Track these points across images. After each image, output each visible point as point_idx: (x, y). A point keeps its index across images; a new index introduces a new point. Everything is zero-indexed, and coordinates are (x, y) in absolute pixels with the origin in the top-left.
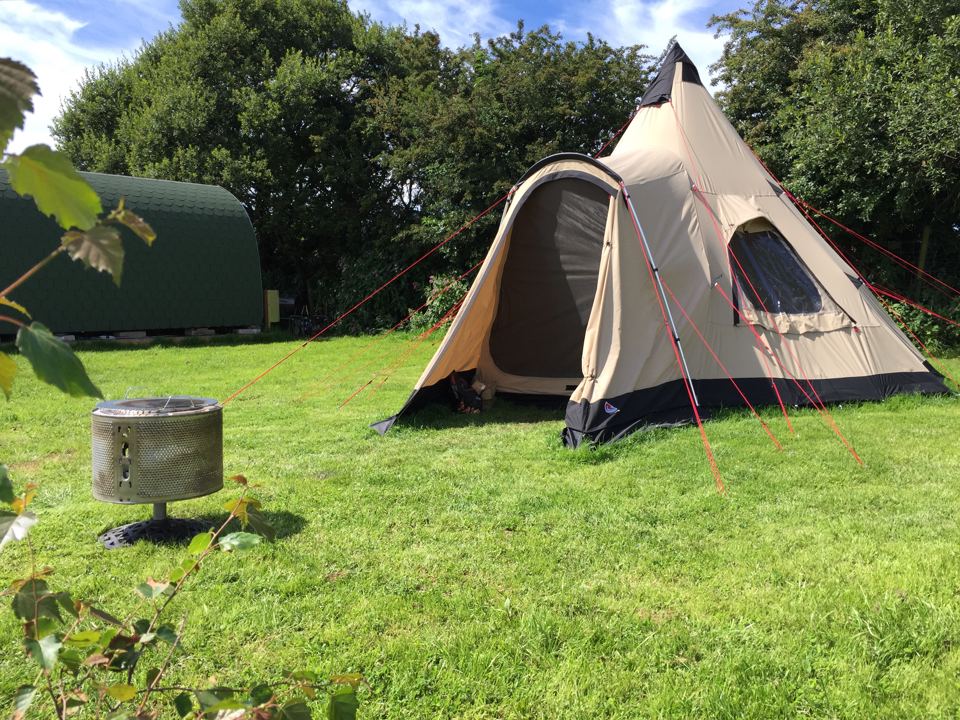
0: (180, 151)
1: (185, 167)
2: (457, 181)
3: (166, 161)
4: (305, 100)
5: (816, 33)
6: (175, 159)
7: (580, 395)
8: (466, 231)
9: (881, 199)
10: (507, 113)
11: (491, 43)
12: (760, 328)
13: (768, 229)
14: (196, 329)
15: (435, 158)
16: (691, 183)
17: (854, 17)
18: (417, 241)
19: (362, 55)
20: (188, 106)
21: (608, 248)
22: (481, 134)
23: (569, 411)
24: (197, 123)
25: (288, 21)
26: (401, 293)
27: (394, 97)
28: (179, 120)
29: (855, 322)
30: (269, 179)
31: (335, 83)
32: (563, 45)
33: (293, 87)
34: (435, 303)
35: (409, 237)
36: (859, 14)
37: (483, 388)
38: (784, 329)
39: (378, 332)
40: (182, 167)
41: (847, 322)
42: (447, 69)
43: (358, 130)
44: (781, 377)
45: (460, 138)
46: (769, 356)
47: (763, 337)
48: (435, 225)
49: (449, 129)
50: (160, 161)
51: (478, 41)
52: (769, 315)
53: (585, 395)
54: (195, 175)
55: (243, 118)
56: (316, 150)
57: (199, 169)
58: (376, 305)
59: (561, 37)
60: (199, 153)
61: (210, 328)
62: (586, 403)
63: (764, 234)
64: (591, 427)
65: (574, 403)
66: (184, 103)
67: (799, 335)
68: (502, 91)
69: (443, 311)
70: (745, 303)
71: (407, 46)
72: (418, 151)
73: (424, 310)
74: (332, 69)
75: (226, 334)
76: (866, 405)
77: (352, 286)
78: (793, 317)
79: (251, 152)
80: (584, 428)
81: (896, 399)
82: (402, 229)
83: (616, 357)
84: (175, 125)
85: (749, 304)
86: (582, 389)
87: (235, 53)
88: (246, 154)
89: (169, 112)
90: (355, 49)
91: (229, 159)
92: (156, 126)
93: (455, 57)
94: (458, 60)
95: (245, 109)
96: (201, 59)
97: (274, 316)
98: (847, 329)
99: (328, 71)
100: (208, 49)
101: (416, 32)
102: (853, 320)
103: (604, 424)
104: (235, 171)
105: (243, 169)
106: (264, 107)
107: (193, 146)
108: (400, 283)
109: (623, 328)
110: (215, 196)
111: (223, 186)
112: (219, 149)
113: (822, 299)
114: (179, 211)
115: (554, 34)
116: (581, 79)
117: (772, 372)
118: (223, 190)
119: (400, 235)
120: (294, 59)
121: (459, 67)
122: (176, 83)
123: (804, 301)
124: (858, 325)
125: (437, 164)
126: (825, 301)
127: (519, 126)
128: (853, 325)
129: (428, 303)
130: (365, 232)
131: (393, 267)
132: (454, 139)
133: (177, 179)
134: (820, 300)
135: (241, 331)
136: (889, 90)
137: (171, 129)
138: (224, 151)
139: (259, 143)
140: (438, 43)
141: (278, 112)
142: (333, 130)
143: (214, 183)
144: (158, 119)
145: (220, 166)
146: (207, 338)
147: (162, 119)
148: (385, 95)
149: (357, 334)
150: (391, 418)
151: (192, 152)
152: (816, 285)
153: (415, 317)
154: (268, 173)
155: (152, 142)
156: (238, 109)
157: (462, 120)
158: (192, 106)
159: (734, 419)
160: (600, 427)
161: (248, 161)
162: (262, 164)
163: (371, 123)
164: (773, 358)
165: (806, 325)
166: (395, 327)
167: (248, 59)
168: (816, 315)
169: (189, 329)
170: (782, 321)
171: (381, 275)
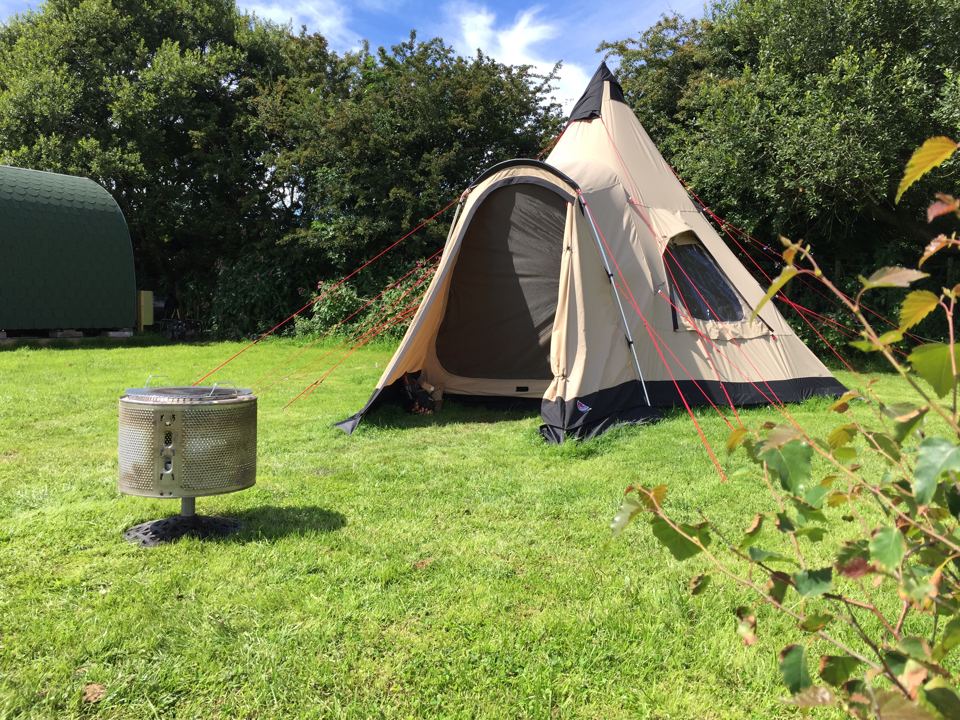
0: (42, 139)
1: (48, 156)
2: (347, 186)
3: (24, 149)
4: (184, 93)
5: (698, 66)
6: (36, 147)
7: (554, 394)
8: (358, 237)
9: (760, 221)
10: (400, 122)
11: (382, 51)
12: (695, 333)
13: (694, 242)
14: (62, 330)
15: (322, 162)
16: (628, 195)
17: (735, 53)
18: (303, 245)
19: (242, 50)
20: (53, 93)
21: (568, 252)
22: (375, 140)
23: (544, 408)
24: (62, 110)
25: (164, 12)
26: (284, 298)
27: (279, 98)
28: (40, 106)
29: (772, 331)
30: (141, 172)
31: (215, 78)
32: (456, 58)
33: (171, 79)
34: (322, 309)
35: (295, 241)
36: (739, 51)
37: (432, 389)
38: (714, 335)
39: (259, 338)
40: (44, 156)
41: (765, 330)
42: (334, 73)
43: (239, 129)
44: (717, 379)
45: (354, 143)
46: (705, 360)
47: (699, 342)
48: (323, 229)
49: (342, 133)
50: (18, 149)
51: (367, 47)
52: (701, 322)
53: (559, 393)
54: (59, 165)
55: (115, 107)
56: (196, 146)
57: (62, 159)
58: (257, 310)
59: (453, 51)
60: (63, 141)
61: (78, 330)
62: (562, 401)
63: (690, 246)
64: (570, 424)
65: (548, 401)
66: (46, 89)
67: (727, 341)
68: (395, 99)
69: (331, 317)
70: (682, 311)
71: (293, 46)
72: (305, 153)
73: (310, 315)
74: (212, 63)
75: (95, 336)
76: (789, 405)
77: (231, 290)
78: (720, 325)
79: (122, 144)
80: (564, 425)
81: (812, 401)
82: (286, 232)
83: (584, 357)
84: (37, 111)
85: (685, 311)
86: (556, 388)
87: (105, 39)
88: (117, 146)
89: (29, 97)
90: (234, 44)
91: (99, 150)
92: (14, 111)
93: (342, 62)
94: (345, 65)
95: (118, 99)
96: (66, 44)
97: (147, 318)
98: (766, 337)
99: (209, 65)
100: (74, 33)
101: (303, 34)
102: (770, 329)
103: (580, 421)
104: (104, 164)
105: (114, 162)
106: (138, 97)
107: (56, 135)
108: (283, 288)
109: (587, 330)
110: (84, 188)
111: (91, 178)
112: (87, 138)
113: (743, 308)
114: (46, 203)
115: (447, 48)
116: (475, 93)
117: (709, 375)
118: (92, 182)
119: (286, 238)
120: (170, 49)
121: (345, 71)
122: (37, 66)
123: (728, 309)
124: (775, 334)
125: (325, 168)
126: (745, 310)
127: (413, 134)
128: (771, 333)
129: (316, 308)
130: (245, 234)
131: (276, 271)
132: (348, 143)
133: (37, 168)
134: (741, 310)
135: (112, 334)
136: (773, 122)
137: (31, 116)
138: (92, 141)
139: (131, 135)
140: (326, 45)
141: (154, 104)
142: (212, 126)
143: (81, 174)
144: (16, 104)
145: (88, 157)
146: (76, 341)
147: (21, 104)
148: (269, 95)
149: (238, 339)
150: (353, 418)
151: (55, 140)
152: (737, 296)
153: (301, 323)
154: (141, 167)
155: (8, 128)
156: (110, 98)
157: (356, 125)
158: (57, 92)
159: (684, 418)
160: (577, 425)
161: (119, 154)
162: (136, 157)
163: (254, 123)
164: (709, 362)
165: (733, 332)
166: (279, 333)
167: (120, 47)
168: (739, 323)
169: (55, 330)
170: (712, 328)
171: (262, 279)
